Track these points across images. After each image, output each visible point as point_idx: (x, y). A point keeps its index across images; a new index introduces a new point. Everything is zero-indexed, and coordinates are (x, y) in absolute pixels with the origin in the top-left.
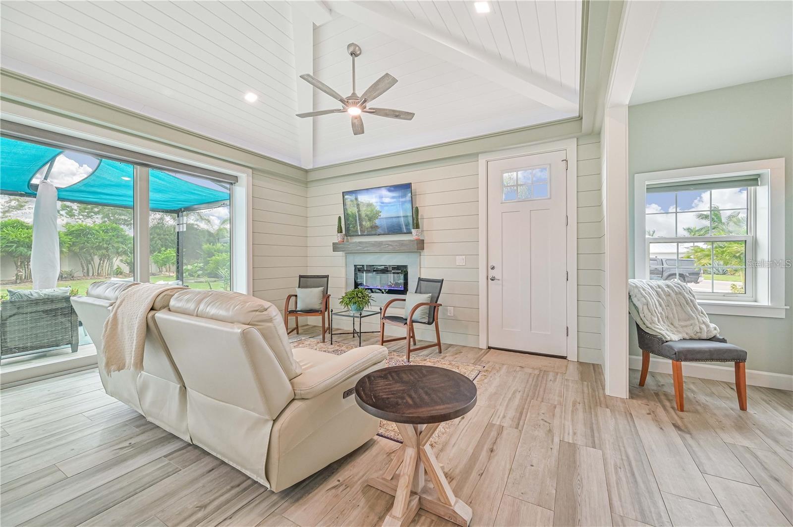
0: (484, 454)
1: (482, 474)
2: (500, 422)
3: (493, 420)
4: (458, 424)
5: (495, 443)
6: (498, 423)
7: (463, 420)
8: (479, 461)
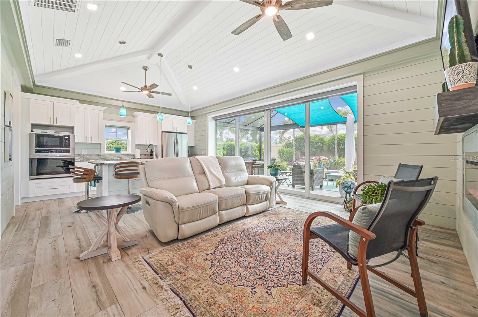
0: (98, 280)
1: (89, 273)
2: (107, 312)
3: (117, 308)
4: (140, 282)
5: (96, 292)
6: (109, 309)
7: (141, 287)
8: (97, 275)
